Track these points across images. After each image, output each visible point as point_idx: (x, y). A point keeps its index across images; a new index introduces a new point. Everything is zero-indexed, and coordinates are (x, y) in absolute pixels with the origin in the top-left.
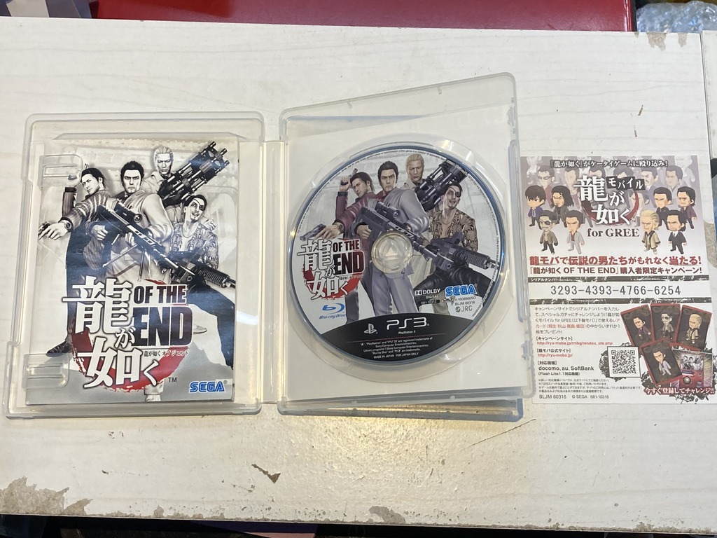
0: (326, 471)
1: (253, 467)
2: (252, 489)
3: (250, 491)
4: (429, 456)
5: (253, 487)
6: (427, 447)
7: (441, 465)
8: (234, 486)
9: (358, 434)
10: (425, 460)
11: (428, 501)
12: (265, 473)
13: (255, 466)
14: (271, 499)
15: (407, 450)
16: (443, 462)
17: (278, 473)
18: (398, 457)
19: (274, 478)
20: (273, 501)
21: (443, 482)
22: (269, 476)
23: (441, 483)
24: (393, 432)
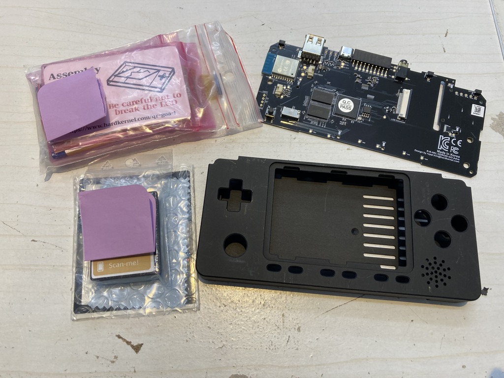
0: (187, 341)
1: (117, 338)
2: (114, 360)
3: (113, 362)
4: (285, 324)
5: (116, 357)
6: (283, 315)
7: (296, 332)
8: (98, 357)
9: (219, 304)
10: (281, 327)
11: (285, 367)
12: (128, 343)
13: (119, 337)
14: (133, 370)
15: (265, 319)
16: (299, 329)
17: (141, 343)
18: (256, 325)
19: (137, 348)
20: (135, 371)
21: (300, 348)
22: (133, 347)
23: (297, 349)
24: (251, 301)
